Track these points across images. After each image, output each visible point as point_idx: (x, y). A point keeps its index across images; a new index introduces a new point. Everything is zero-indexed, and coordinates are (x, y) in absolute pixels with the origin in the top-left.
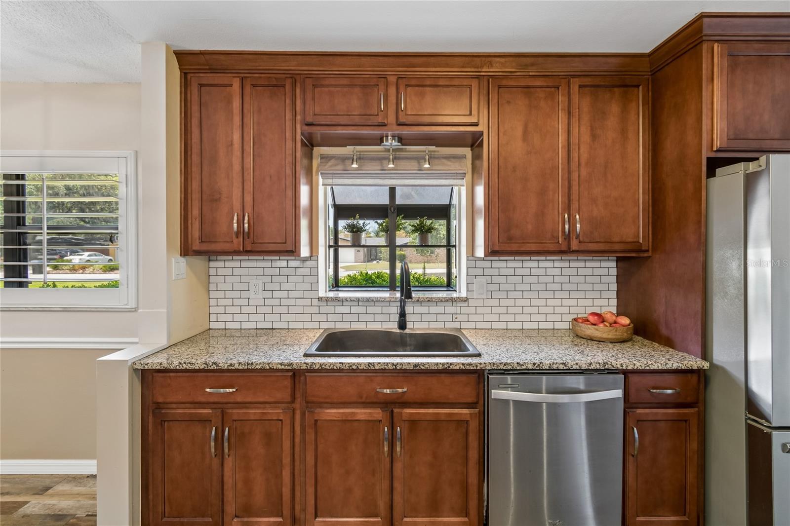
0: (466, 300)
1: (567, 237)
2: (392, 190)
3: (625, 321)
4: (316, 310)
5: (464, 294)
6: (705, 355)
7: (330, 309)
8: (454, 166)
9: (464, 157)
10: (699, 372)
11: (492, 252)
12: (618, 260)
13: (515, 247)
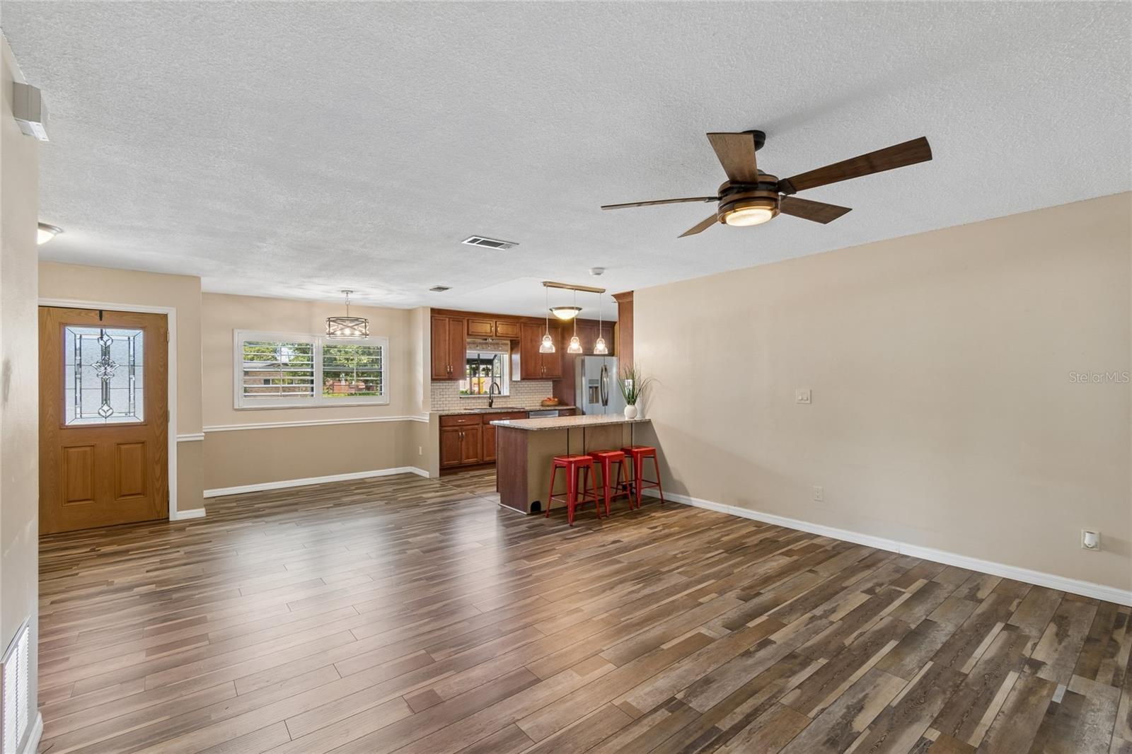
0: (509, 396)
1: (542, 374)
2: (479, 355)
3: (556, 400)
4: (458, 402)
5: (508, 394)
6: (575, 405)
7: (464, 402)
8: (504, 347)
9: (507, 344)
10: (573, 409)
11: (523, 379)
12: (553, 381)
13: (527, 377)
